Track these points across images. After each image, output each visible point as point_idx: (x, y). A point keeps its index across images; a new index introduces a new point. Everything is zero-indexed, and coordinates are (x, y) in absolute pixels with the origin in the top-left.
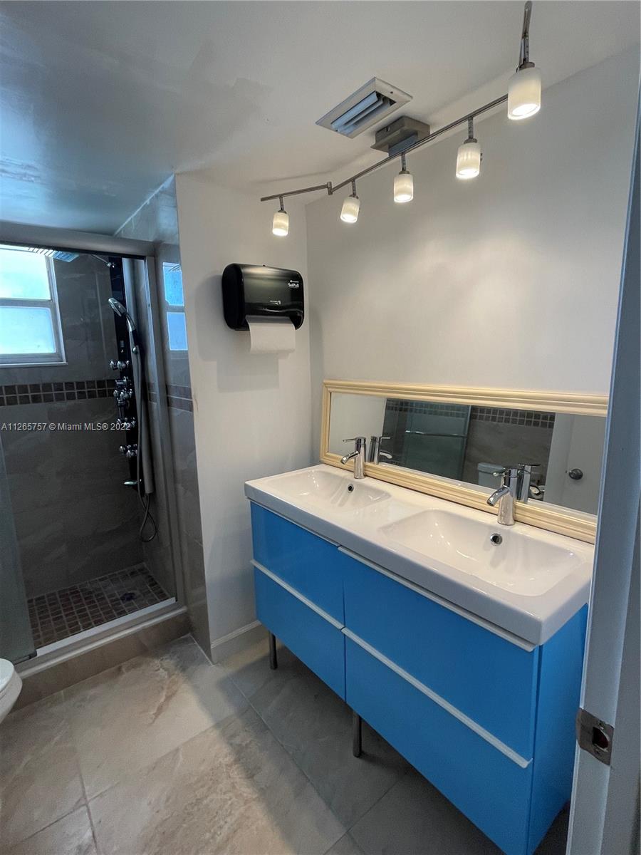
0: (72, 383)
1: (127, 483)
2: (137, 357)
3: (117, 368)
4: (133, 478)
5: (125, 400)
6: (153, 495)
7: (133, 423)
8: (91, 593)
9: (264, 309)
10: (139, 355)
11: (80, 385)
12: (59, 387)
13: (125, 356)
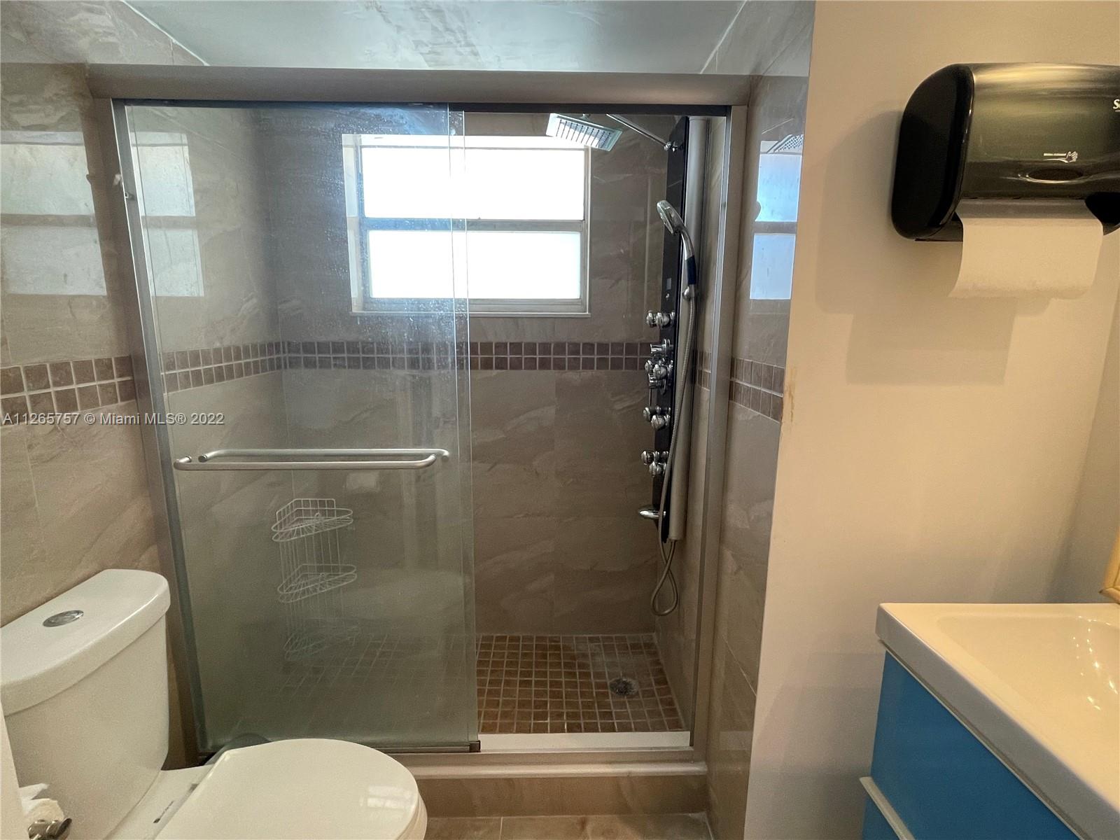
0: (592, 345)
1: (645, 513)
2: (689, 304)
3: (655, 325)
4: (655, 507)
5: (661, 379)
6: (681, 545)
7: (667, 417)
8: (573, 658)
9: (1020, 177)
10: (692, 303)
11: (603, 348)
12: (575, 349)
13: (670, 305)
